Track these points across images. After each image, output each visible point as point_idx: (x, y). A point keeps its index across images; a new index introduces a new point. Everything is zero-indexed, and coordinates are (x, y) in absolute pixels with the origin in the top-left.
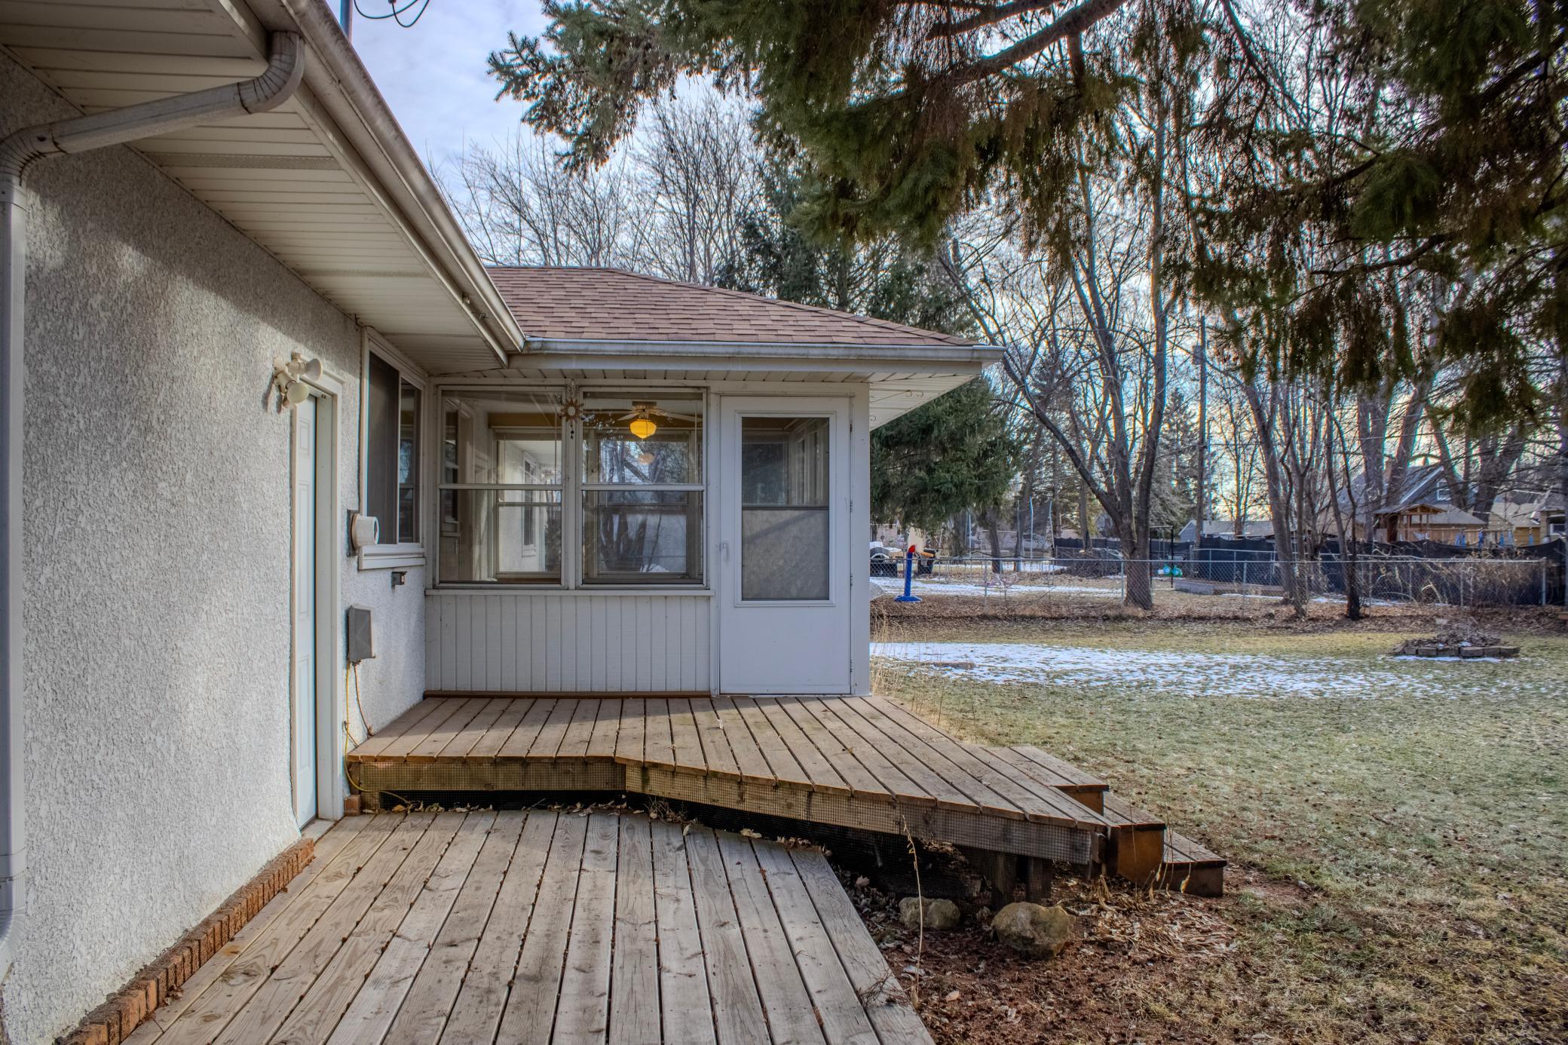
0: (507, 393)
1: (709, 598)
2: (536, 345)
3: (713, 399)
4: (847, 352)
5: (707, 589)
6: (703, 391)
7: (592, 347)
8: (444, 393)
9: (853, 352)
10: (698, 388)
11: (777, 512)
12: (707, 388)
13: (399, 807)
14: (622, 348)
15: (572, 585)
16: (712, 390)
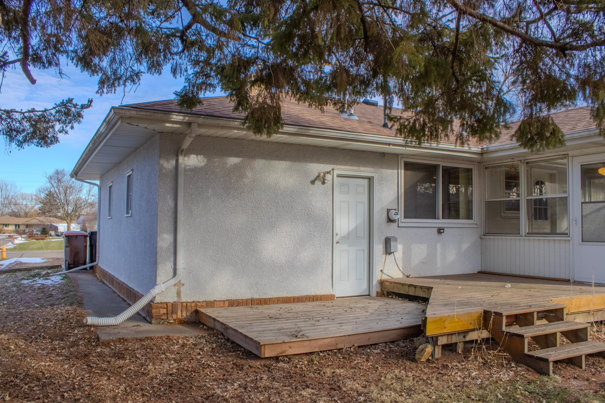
0: (505, 165)
1: (569, 241)
2: (485, 149)
3: (570, 158)
4: (589, 133)
5: (569, 237)
6: (566, 156)
7: (501, 147)
8: (486, 168)
9: (591, 132)
10: (565, 155)
11: (596, 204)
12: (568, 154)
13: (390, 296)
14: (509, 146)
15: (524, 235)
16: (569, 155)
